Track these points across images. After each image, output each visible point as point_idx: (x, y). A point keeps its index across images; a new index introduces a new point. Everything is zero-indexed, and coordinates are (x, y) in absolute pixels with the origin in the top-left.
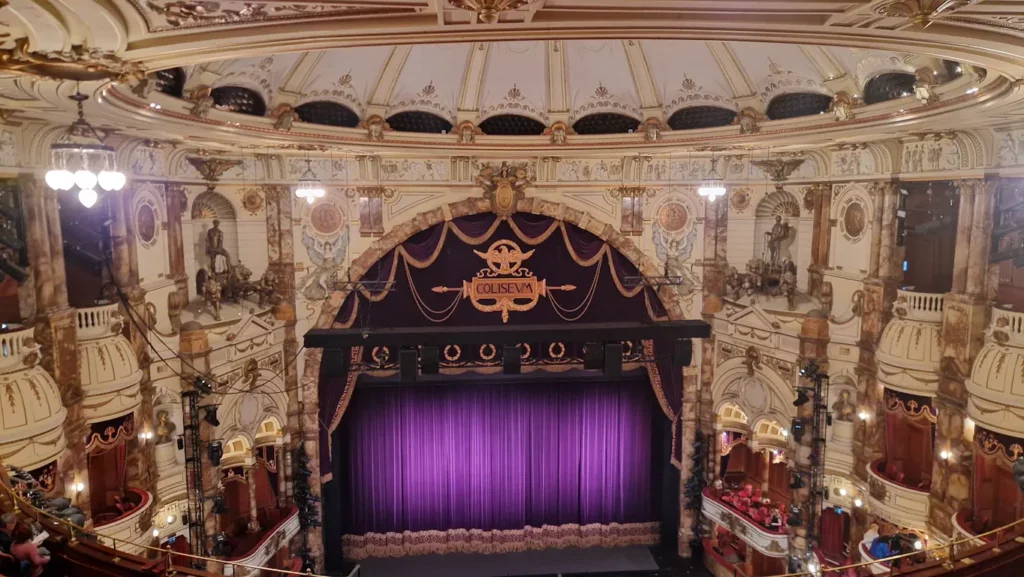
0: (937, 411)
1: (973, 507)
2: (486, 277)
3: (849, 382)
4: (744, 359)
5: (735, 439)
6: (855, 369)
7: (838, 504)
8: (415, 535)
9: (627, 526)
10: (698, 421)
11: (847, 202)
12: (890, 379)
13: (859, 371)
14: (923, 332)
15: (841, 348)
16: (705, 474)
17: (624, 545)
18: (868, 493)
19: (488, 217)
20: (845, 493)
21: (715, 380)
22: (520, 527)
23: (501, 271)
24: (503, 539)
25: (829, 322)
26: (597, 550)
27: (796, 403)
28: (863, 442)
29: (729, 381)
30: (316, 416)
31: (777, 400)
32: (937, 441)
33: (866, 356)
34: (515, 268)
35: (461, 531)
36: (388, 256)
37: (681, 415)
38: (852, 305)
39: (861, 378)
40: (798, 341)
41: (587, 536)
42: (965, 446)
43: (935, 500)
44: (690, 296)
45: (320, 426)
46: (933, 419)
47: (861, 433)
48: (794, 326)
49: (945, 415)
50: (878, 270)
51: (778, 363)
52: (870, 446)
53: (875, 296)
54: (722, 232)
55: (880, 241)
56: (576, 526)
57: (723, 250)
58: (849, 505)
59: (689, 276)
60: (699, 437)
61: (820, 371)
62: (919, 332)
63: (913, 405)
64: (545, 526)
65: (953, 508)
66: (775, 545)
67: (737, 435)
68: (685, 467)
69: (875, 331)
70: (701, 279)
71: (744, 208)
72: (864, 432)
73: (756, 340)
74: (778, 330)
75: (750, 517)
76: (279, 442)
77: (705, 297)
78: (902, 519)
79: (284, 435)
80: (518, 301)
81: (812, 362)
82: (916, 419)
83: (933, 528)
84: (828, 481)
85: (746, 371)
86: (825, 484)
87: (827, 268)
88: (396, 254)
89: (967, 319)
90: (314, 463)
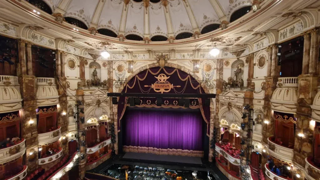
0: (296, 119)
1: (314, 156)
2: (157, 83)
3: (261, 112)
4: (227, 106)
5: (225, 130)
6: (263, 107)
7: (257, 151)
8: (140, 147)
9: (195, 151)
10: (214, 124)
11: (259, 57)
12: (276, 108)
13: (264, 107)
14: (289, 91)
15: (258, 101)
16: (216, 139)
17: (194, 156)
18: (268, 148)
19: (158, 68)
20: (260, 147)
21: (220, 112)
22: (167, 149)
23: (161, 82)
24: (162, 151)
25: (253, 93)
26: (186, 157)
27: (242, 118)
28: (266, 131)
29: (223, 113)
30: (117, 116)
31: (237, 118)
32: (297, 130)
33: (267, 102)
34: (165, 81)
35: (152, 148)
36: (134, 78)
37: (210, 122)
38: (261, 87)
39: (265, 110)
40: (243, 99)
41: (184, 153)
42: (309, 131)
43: (296, 152)
44: (212, 89)
45: (118, 118)
46: (295, 122)
47: (265, 128)
48: (242, 95)
49: (300, 121)
50: (270, 74)
51: (237, 106)
52: (268, 132)
53: (270, 82)
54: (222, 72)
55: (271, 65)
56: (181, 150)
57: (222, 77)
58: (261, 152)
59: (212, 84)
60: (215, 128)
61: (250, 108)
62: (288, 91)
63: (286, 117)
64: (173, 149)
65: (305, 156)
66: (236, 162)
67: (226, 129)
68: (211, 137)
69: (270, 94)
70: (216, 85)
71: (228, 65)
72: (266, 128)
73: (231, 100)
74: (237, 97)
75: (229, 152)
76: (108, 121)
77: (217, 90)
78: (282, 158)
79: (109, 120)
80: (165, 90)
81: (248, 105)
82: (287, 122)
83: (296, 163)
84: (253, 143)
85: (228, 109)
86: (253, 144)
87: (253, 78)
88: (136, 77)
89: (310, 83)
90: (116, 127)
